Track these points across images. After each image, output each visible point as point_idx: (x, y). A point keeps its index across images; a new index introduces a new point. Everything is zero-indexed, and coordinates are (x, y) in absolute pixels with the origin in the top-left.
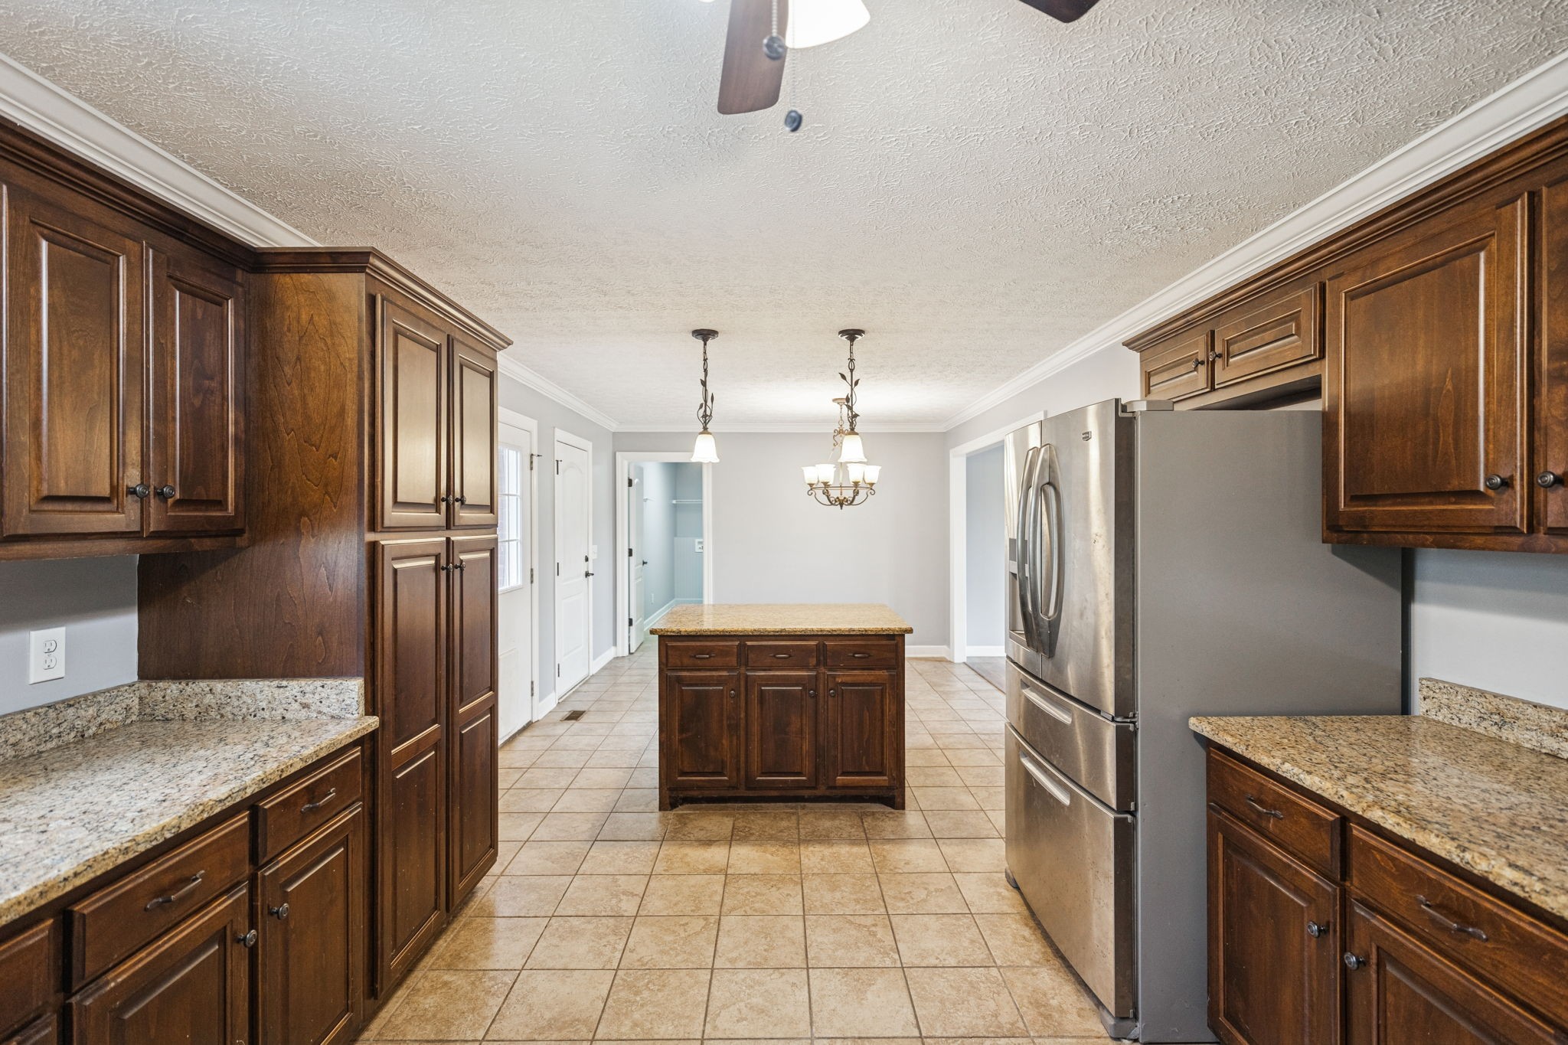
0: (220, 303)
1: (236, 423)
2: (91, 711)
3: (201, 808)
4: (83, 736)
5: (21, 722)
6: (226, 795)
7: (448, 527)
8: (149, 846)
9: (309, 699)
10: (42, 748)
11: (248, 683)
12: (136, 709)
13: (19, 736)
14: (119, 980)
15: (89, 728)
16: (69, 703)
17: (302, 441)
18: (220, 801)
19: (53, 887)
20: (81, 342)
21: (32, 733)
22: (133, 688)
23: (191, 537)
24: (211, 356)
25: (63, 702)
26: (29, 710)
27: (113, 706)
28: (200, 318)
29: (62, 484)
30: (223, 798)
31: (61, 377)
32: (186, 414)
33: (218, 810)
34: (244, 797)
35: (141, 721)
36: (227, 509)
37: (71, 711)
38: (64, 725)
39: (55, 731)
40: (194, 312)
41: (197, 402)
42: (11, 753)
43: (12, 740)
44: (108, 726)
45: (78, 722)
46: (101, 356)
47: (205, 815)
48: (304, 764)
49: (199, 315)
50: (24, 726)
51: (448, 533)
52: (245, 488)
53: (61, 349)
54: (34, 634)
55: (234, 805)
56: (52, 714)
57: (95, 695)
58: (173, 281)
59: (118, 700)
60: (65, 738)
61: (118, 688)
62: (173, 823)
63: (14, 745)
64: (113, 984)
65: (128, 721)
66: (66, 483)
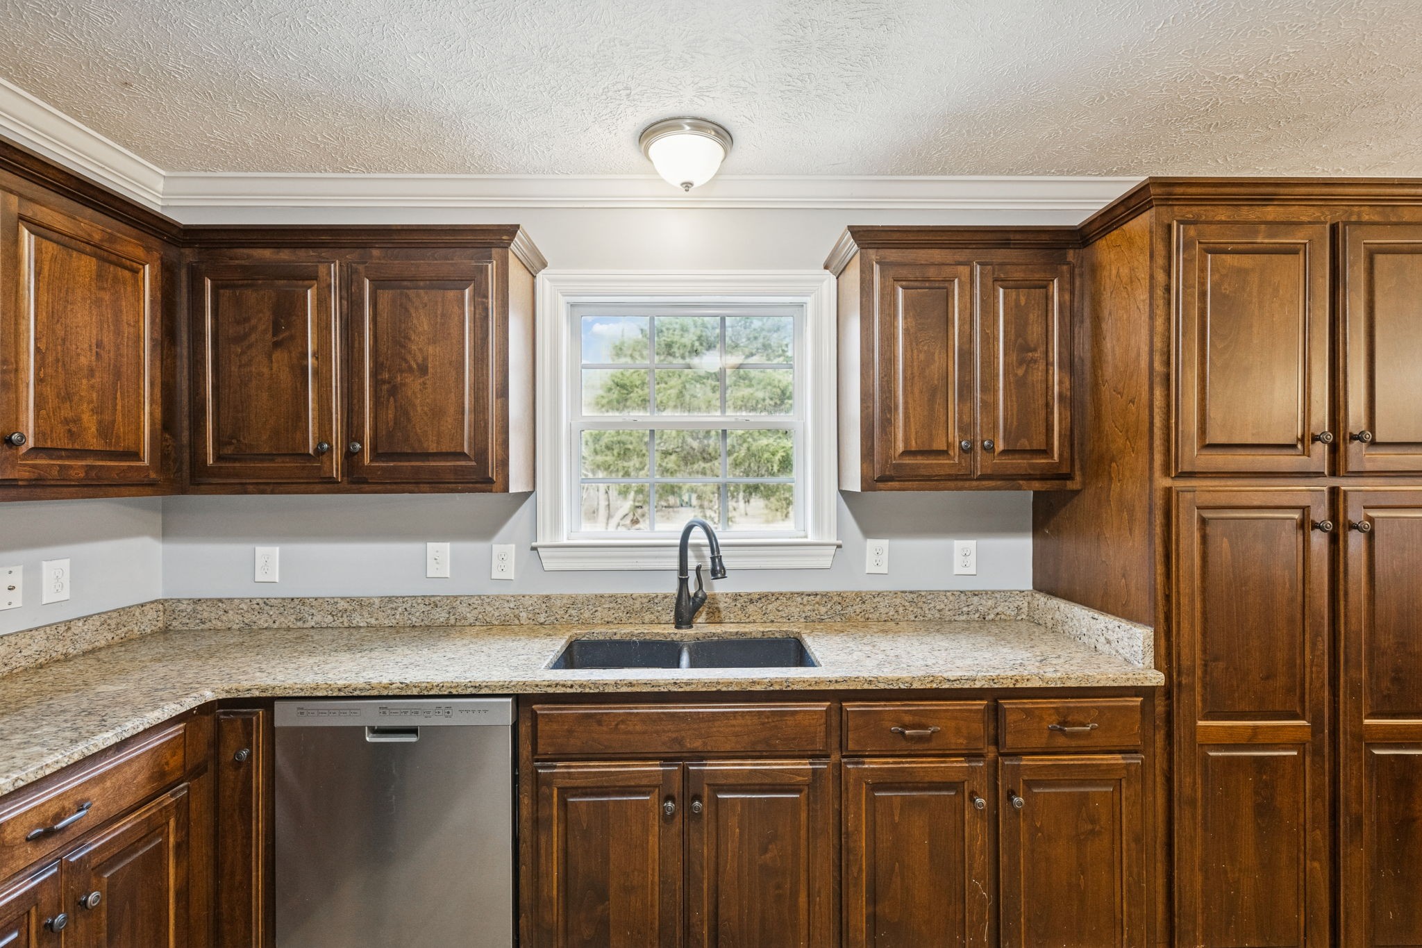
0: (1045, 287)
1: (1060, 382)
2: (990, 603)
3: (931, 678)
4: (984, 618)
5: (944, 597)
6: (955, 678)
7: (1334, 472)
8: (887, 687)
9: (1113, 637)
10: (957, 618)
11: (1076, 608)
12: (1025, 610)
13: (943, 606)
14: (871, 766)
15: (988, 614)
16: (975, 594)
17: (1112, 390)
18: (949, 680)
19: (823, 682)
20: (926, 348)
21: (951, 607)
22: (1023, 594)
23: (1019, 480)
24: (1035, 331)
25: (971, 591)
26: (949, 591)
27: (1007, 604)
28: (1023, 304)
29: (913, 443)
30: (952, 679)
31: (912, 374)
32: (1010, 383)
33: (946, 686)
34: (973, 687)
35: (1029, 621)
36: (1052, 457)
37: (976, 599)
38: (971, 607)
39: (965, 609)
40: (1017, 301)
41: (1020, 372)
42: (937, 615)
43: (938, 607)
44: (1003, 617)
45: (980, 608)
46: (940, 352)
47: (934, 686)
48: (1044, 685)
49: (1023, 302)
50: (946, 601)
51: (1335, 482)
52: (1069, 438)
53: (912, 356)
54: (955, 541)
55: (961, 689)
56: (963, 597)
57: (993, 592)
58: (1000, 283)
59: (1010, 599)
60: (972, 616)
61: (1011, 592)
62: (907, 680)
63: (939, 611)
64: (867, 766)
65: (1019, 618)
66: (916, 442)
